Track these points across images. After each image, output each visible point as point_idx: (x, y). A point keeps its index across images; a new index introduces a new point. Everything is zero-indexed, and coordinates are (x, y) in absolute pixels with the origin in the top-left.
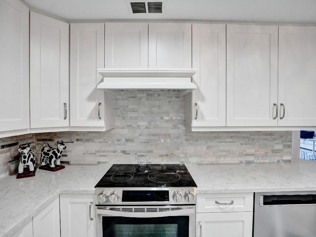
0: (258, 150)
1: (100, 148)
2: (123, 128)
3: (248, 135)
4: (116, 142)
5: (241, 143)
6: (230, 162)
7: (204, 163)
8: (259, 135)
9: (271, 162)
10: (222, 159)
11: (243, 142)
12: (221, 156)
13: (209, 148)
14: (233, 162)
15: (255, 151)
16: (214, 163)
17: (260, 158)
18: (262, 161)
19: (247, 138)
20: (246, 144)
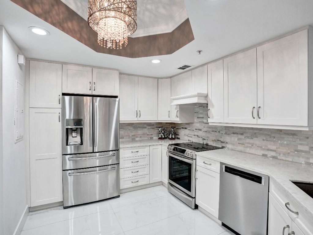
0: (279, 147)
1: (190, 133)
2: (197, 123)
3: (270, 133)
4: (195, 130)
5: (263, 139)
6: (254, 153)
7: (236, 150)
8: (280, 134)
9: (294, 161)
10: (248, 149)
11: (265, 138)
12: (247, 147)
13: (239, 139)
14: (256, 153)
15: (277, 148)
16: (243, 151)
17: (282, 155)
18: (284, 158)
19: (269, 135)
20: (267, 140)
